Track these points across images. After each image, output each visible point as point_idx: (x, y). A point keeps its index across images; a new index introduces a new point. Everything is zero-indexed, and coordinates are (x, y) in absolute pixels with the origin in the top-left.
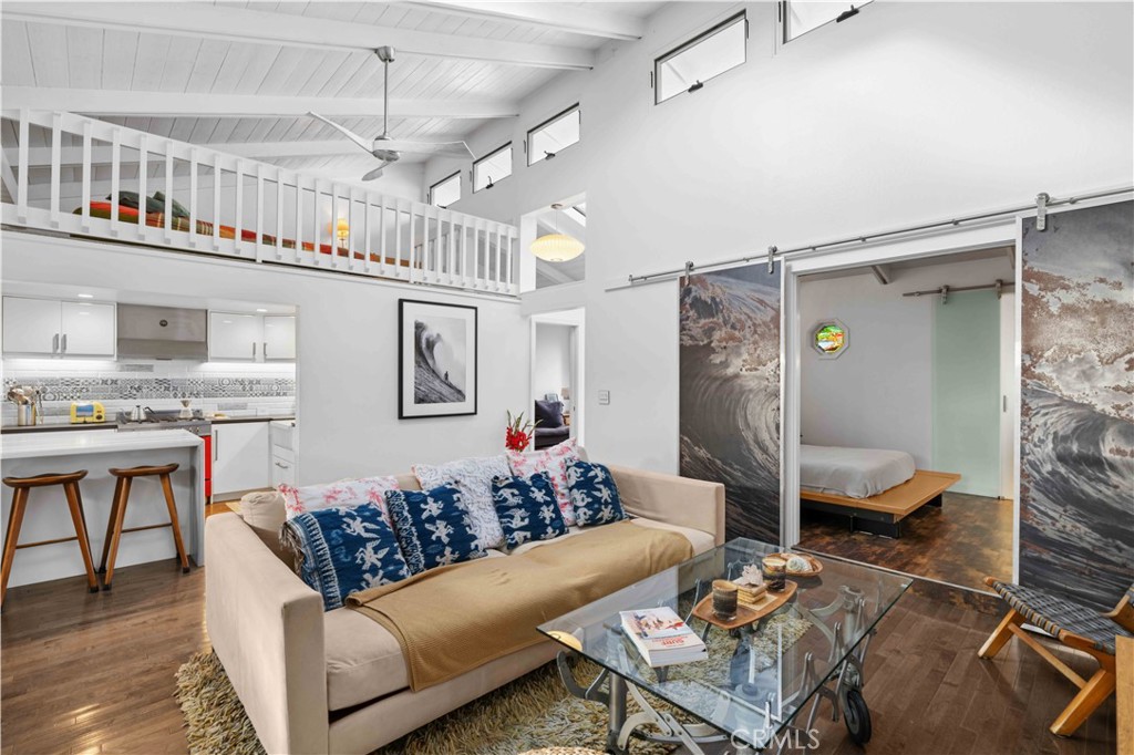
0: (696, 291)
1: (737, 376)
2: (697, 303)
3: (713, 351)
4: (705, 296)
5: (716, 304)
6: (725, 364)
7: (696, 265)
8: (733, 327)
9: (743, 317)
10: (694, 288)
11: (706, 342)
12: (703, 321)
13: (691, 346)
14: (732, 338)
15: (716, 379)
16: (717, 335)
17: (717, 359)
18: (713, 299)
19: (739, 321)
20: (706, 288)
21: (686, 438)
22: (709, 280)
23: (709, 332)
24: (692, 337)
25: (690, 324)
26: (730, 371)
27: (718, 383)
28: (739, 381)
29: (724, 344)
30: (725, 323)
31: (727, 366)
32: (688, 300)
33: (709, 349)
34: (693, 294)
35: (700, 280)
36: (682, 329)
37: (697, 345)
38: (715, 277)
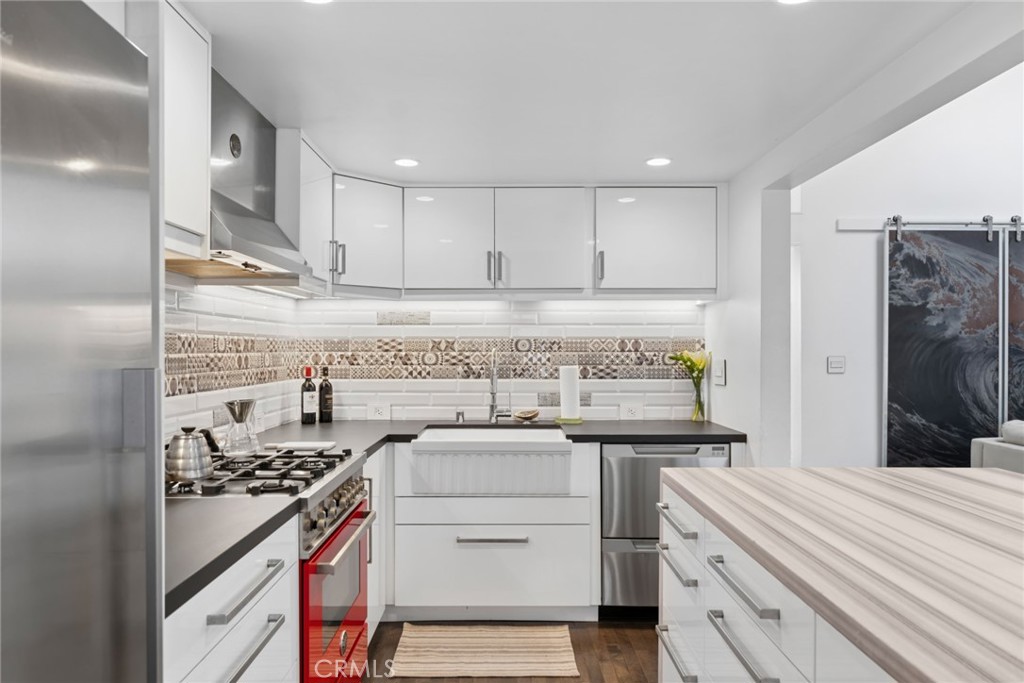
0: (909, 248)
1: (955, 338)
2: (911, 262)
3: (929, 312)
4: (920, 254)
5: (932, 264)
6: (943, 327)
7: (904, 220)
8: (951, 289)
9: (962, 281)
10: (906, 245)
11: (920, 303)
12: (917, 281)
13: (902, 306)
14: (950, 300)
15: (932, 341)
16: (934, 297)
17: (933, 321)
18: (929, 259)
19: (958, 284)
20: (920, 246)
21: (895, 406)
22: (924, 239)
23: (924, 293)
24: (903, 297)
25: (901, 282)
26: (949, 333)
27: (935, 345)
28: (958, 344)
29: (941, 306)
30: (943, 284)
31: (945, 329)
32: (899, 257)
33: (923, 310)
34: (905, 251)
35: (913, 237)
36: (892, 287)
37: (910, 307)
38: (931, 237)
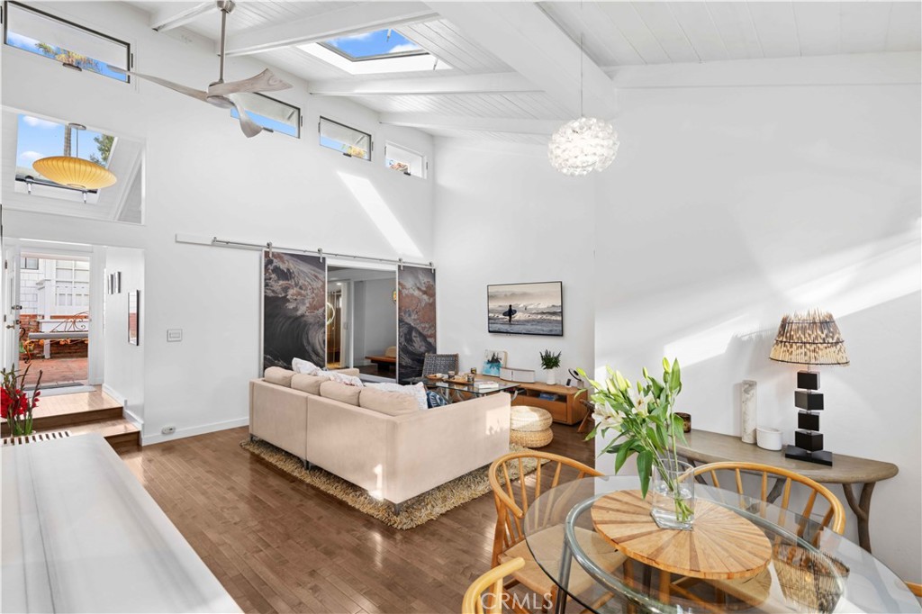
0: (276, 262)
1: (303, 316)
2: (276, 270)
3: (288, 301)
4: (283, 267)
5: (290, 273)
6: (296, 309)
7: (273, 245)
8: (301, 288)
9: (306, 283)
10: (275, 260)
11: (283, 295)
12: (281, 282)
13: (272, 297)
14: (300, 294)
15: (290, 318)
16: (291, 292)
17: (291, 306)
18: (288, 270)
19: (304, 285)
20: (283, 262)
21: (268, 357)
22: (286, 258)
23: (286, 289)
24: (273, 291)
25: (272, 283)
26: (299, 313)
27: (291, 320)
28: (304, 319)
29: (295, 297)
30: (296, 285)
31: (297, 310)
32: (271, 267)
33: (285, 300)
34: (274, 264)
35: (279, 256)
36: (266, 285)
37: (277, 298)
38: (289, 257)
